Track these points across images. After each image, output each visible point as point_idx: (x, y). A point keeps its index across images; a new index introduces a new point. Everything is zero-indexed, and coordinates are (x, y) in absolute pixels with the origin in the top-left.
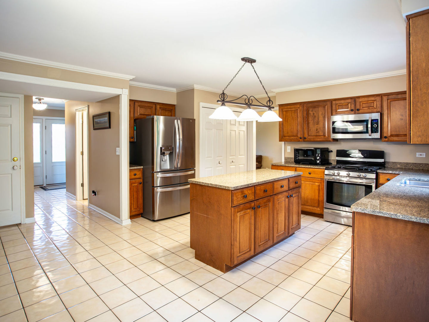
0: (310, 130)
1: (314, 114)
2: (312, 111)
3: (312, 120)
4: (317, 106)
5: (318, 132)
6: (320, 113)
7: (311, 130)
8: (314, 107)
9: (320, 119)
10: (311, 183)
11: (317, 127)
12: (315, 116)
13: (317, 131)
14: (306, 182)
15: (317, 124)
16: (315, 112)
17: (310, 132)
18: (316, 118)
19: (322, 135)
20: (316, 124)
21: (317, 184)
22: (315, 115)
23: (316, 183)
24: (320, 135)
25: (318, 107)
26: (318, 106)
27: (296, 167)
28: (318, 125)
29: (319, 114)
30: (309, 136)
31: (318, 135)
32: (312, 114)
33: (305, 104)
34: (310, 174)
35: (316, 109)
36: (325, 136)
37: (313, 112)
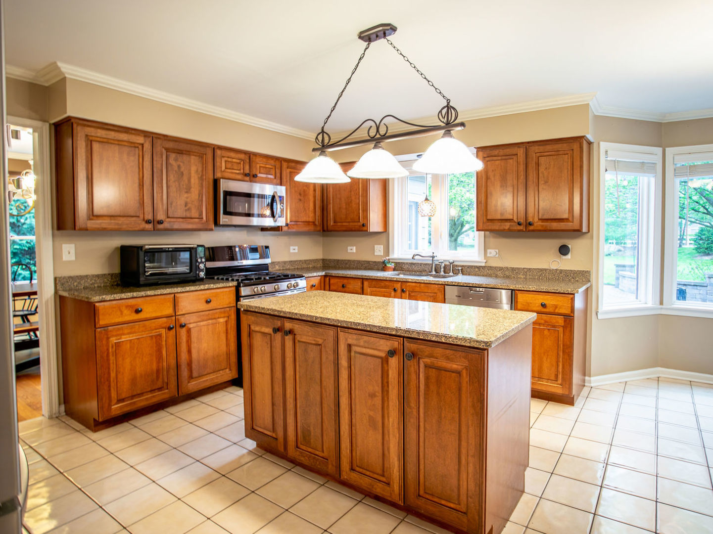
0: (171, 204)
1: (179, 167)
2: (176, 160)
3: (175, 181)
4: (186, 151)
5: (189, 209)
6: (193, 169)
7: (174, 204)
8: (180, 152)
9: (192, 180)
10: (210, 321)
11: (187, 198)
12: (182, 173)
13: (186, 208)
14: (198, 323)
15: (187, 192)
16: (181, 164)
17: (171, 207)
18: (185, 178)
19: (198, 217)
20: (185, 190)
21: (222, 320)
22: (182, 169)
23: (219, 320)
24: (193, 216)
25: (188, 153)
26: (189, 151)
27: (174, 293)
28: (189, 195)
29: (190, 170)
30: (168, 217)
31: (188, 215)
32: (176, 168)
33: (159, 138)
34: (208, 302)
35: (185, 157)
36: (202, 218)
37: (178, 163)
